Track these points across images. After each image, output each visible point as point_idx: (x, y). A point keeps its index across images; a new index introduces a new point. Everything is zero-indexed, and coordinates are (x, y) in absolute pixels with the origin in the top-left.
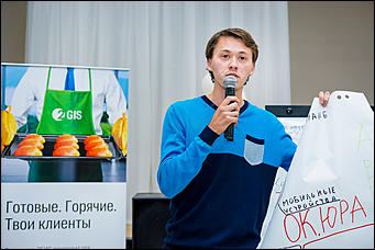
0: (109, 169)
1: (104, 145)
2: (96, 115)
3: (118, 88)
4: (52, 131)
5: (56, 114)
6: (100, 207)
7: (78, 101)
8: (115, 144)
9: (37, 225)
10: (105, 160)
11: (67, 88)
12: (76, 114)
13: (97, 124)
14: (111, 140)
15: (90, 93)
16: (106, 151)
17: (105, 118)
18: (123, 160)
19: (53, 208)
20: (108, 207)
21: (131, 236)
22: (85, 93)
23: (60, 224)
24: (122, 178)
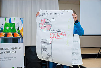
0: (20, 40)
1: (18, 35)
2: (16, 28)
3: (21, 22)
4: (6, 32)
5: (7, 28)
6: (18, 48)
7: (12, 25)
8: (21, 34)
9: (3, 53)
10: (19, 38)
11: (10, 22)
12: (12, 28)
13: (16, 30)
14: (20, 34)
15: (15, 23)
16: (19, 36)
17: (18, 29)
18: (23, 38)
19: (7, 49)
20: (20, 48)
21: (25, 56)
22: (14, 23)
23: (9, 52)
24: (22, 42)
